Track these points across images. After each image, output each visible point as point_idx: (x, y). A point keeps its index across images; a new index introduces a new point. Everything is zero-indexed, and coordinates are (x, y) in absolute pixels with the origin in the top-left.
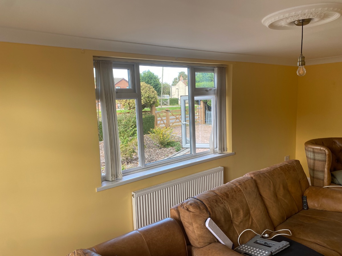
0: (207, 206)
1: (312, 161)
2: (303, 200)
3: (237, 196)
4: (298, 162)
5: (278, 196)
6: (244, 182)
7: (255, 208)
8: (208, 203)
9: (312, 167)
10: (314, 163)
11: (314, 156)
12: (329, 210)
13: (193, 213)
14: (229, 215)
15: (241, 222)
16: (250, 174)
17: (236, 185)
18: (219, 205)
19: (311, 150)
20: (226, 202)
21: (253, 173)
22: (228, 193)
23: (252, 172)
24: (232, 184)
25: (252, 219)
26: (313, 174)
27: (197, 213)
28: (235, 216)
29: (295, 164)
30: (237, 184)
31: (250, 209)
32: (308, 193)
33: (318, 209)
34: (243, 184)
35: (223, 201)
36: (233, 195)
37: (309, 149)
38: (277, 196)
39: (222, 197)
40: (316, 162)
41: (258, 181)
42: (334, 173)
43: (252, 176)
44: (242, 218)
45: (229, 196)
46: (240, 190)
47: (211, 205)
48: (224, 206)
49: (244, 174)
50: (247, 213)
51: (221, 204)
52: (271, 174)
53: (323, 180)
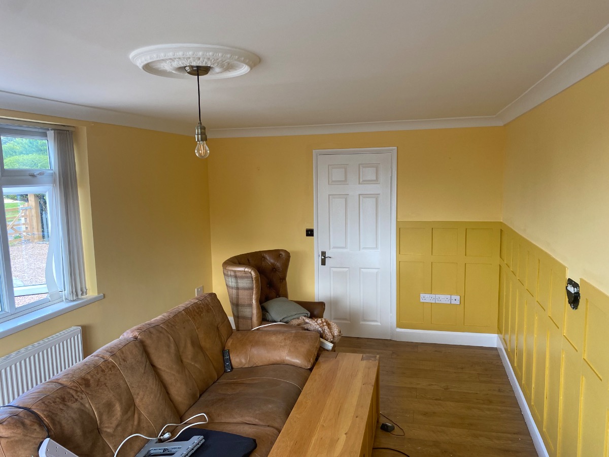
0: (42, 416)
1: (234, 291)
2: (223, 356)
3: (108, 378)
4: (213, 296)
5: (184, 360)
6: (120, 350)
7: (143, 391)
8: (44, 409)
9: (235, 301)
10: (238, 295)
11: (237, 282)
12: (261, 364)
13: (7, 440)
14: (92, 420)
15: (117, 426)
16: (132, 332)
17: (104, 359)
18: (68, 407)
19: (232, 274)
20: (84, 396)
21: (138, 329)
22: (89, 378)
23: (135, 327)
24: (97, 358)
25: (140, 414)
26: (238, 311)
27: (19, 437)
28: (105, 417)
29: (209, 299)
30: (107, 356)
31: (135, 397)
32: (232, 344)
33: (246, 366)
34: (118, 354)
35: (78, 396)
36: (99, 379)
37: (229, 273)
38: (182, 361)
39: (74, 388)
40: (241, 292)
41: (148, 342)
42: (265, 304)
43: (136, 334)
44: (119, 418)
45: (91, 382)
46: (114, 366)
47: (50, 412)
48: (82, 404)
49: (122, 333)
50: (130, 406)
51: (74, 402)
52: (169, 324)
53: (251, 319)
